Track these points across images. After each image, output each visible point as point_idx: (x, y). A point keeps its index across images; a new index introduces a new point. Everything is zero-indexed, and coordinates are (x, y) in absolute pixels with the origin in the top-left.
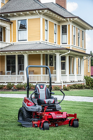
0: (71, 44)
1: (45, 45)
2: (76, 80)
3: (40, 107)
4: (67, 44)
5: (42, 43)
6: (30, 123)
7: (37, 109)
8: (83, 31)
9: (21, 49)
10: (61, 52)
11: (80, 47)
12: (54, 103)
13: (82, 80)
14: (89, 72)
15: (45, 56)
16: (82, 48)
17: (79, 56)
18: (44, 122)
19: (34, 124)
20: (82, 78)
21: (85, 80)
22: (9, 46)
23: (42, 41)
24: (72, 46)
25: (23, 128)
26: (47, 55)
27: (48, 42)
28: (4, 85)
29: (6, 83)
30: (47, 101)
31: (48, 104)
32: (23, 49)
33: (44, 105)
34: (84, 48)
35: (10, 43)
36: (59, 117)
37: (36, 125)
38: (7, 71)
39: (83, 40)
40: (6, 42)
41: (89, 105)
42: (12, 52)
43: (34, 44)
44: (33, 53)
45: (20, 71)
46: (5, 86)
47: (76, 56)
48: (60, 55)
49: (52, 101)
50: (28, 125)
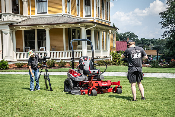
0: (95, 17)
1: (68, 19)
2: (102, 56)
3: (86, 77)
4: (91, 17)
5: (64, 16)
6: (78, 91)
7: (83, 79)
8: (107, 2)
9: (43, 23)
10: (86, 26)
11: (104, 19)
12: (98, 73)
13: (108, 56)
14: (114, 47)
15: (68, 30)
16: (107, 21)
17: (105, 30)
18: (93, 89)
19: (82, 92)
20: (108, 54)
21: (111, 56)
22: (27, 19)
23: (64, 13)
24: (96, 18)
25: (73, 95)
26: (69, 29)
27: (70, 14)
28: (24, 62)
29: (26, 60)
30: (92, 71)
31: (93, 74)
32: (45, 23)
33: (90, 75)
34: (108, 21)
35: (28, 16)
36: (105, 84)
37: (84, 93)
38: (25, 48)
39: (107, 11)
40: (24, 15)
41: (124, 78)
42: (32, 27)
43: (55, 17)
44: (55, 27)
45: (40, 47)
46: (25, 64)
47: (102, 29)
48: (86, 28)
49: (96, 71)
50: (76, 93)
